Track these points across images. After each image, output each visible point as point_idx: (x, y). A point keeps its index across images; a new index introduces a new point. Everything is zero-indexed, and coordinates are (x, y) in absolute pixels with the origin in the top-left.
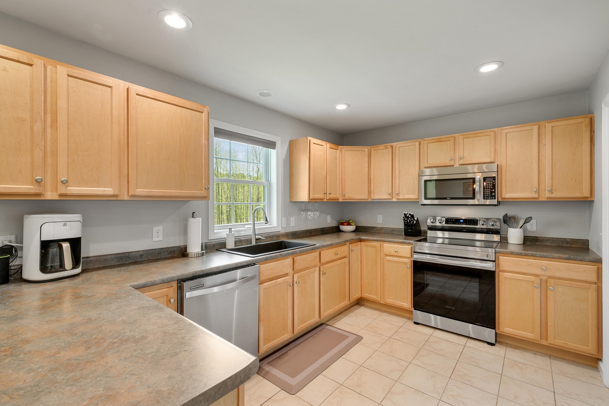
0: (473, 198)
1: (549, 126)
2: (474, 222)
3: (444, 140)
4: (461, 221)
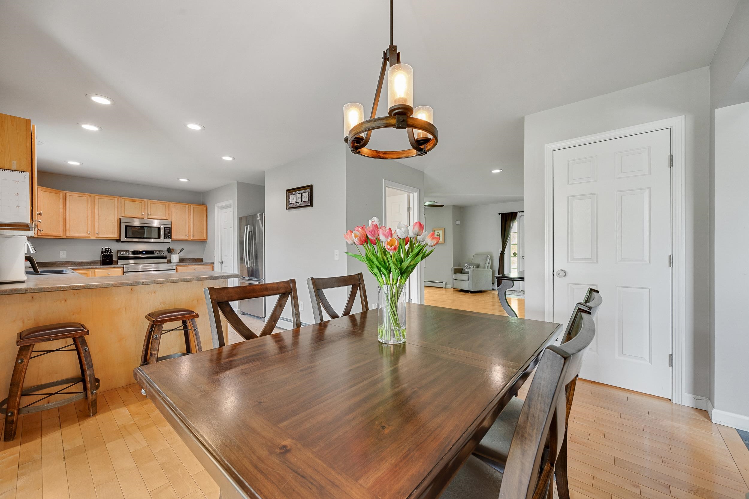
0: (159, 238)
1: (192, 206)
2: (152, 252)
3: (138, 201)
4: (143, 252)
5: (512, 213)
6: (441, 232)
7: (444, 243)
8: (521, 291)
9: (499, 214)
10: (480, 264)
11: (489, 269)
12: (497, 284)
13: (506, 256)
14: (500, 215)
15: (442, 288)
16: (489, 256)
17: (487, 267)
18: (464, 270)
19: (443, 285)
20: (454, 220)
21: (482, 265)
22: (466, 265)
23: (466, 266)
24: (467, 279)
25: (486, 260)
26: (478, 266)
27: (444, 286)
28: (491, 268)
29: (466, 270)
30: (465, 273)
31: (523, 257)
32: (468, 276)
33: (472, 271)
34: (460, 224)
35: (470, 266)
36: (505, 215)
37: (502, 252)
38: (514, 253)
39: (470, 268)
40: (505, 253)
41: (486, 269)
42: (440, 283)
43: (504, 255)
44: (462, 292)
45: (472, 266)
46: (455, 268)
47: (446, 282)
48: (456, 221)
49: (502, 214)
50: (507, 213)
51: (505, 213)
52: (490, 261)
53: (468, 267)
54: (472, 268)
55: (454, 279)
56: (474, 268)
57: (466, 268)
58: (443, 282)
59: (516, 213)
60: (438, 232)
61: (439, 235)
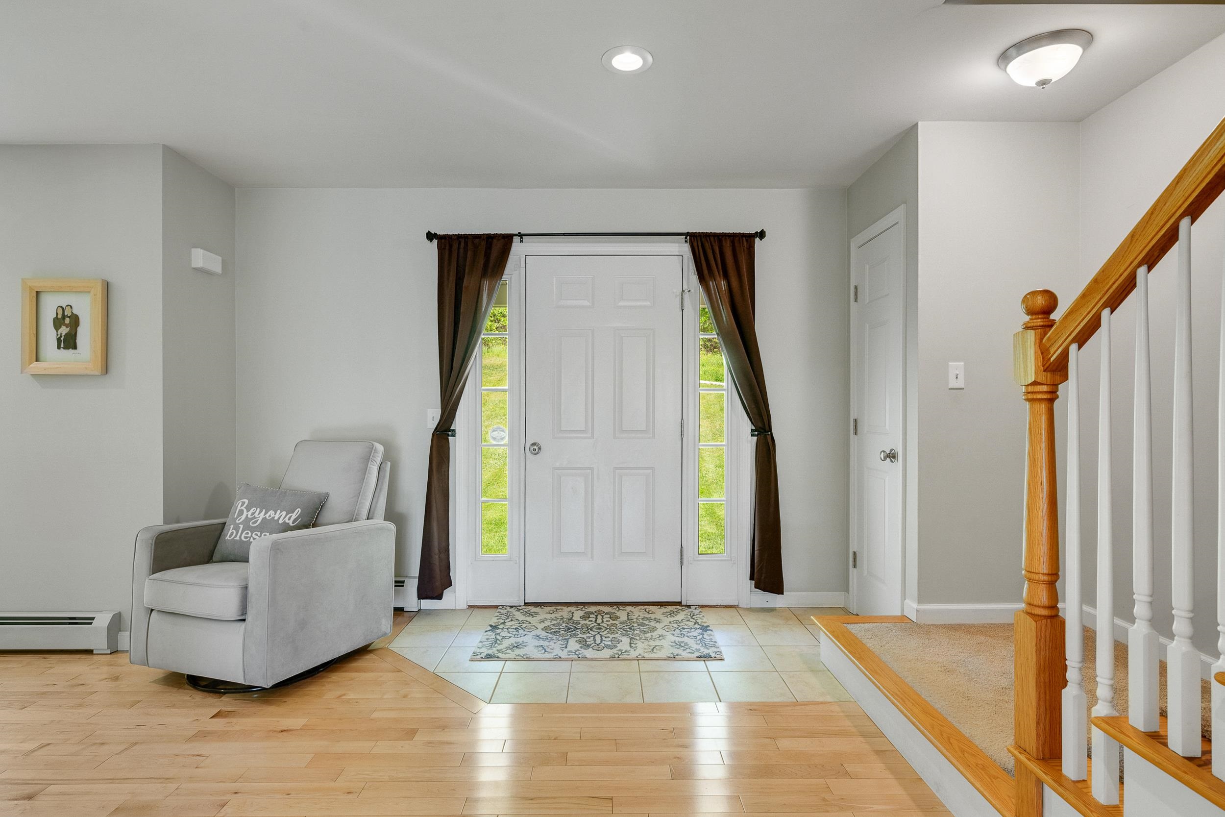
6: (85, 309)
7: (106, 368)
8: (526, 604)
9: (430, 236)
10: (327, 496)
11: (379, 521)
12: (416, 582)
13: (459, 446)
14: (435, 242)
15: (89, 652)
16: (380, 448)
17: (364, 512)
18: (231, 535)
19: (93, 636)
20: (177, 242)
21: (338, 503)
22: (241, 504)
23: (241, 512)
24: (231, 610)
25: (364, 471)
26: (314, 512)
27: (99, 643)
28: (391, 514)
29: (238, 538)
30: (232, 558)
31: (536, 448)
32: (246, 579)
33: (276, 549)
34: (217, 267)
35: (271, 513)
36: (460, 243)
37: (441, 424)
38: (497, 431)
39: (267, 526)
40: (454, 431)
41: (363, 523)
42: (73, 621)
43: (449, 437)
44: (204, 691)
45: (279, 511)
46: (178, 522)
47: (120, 612)
48: (193, 249)
49: (443, 241)
50: (466, 237)
51: (459, 237)
52: (384, 477)
53: (256, 515)
54: (281, 521)
55: (152, 610)
56: (287, 521)
57: (241, 526)
58: (93, 619)
59: (506, 240)
60: (63, 300)
61: (67, 321)
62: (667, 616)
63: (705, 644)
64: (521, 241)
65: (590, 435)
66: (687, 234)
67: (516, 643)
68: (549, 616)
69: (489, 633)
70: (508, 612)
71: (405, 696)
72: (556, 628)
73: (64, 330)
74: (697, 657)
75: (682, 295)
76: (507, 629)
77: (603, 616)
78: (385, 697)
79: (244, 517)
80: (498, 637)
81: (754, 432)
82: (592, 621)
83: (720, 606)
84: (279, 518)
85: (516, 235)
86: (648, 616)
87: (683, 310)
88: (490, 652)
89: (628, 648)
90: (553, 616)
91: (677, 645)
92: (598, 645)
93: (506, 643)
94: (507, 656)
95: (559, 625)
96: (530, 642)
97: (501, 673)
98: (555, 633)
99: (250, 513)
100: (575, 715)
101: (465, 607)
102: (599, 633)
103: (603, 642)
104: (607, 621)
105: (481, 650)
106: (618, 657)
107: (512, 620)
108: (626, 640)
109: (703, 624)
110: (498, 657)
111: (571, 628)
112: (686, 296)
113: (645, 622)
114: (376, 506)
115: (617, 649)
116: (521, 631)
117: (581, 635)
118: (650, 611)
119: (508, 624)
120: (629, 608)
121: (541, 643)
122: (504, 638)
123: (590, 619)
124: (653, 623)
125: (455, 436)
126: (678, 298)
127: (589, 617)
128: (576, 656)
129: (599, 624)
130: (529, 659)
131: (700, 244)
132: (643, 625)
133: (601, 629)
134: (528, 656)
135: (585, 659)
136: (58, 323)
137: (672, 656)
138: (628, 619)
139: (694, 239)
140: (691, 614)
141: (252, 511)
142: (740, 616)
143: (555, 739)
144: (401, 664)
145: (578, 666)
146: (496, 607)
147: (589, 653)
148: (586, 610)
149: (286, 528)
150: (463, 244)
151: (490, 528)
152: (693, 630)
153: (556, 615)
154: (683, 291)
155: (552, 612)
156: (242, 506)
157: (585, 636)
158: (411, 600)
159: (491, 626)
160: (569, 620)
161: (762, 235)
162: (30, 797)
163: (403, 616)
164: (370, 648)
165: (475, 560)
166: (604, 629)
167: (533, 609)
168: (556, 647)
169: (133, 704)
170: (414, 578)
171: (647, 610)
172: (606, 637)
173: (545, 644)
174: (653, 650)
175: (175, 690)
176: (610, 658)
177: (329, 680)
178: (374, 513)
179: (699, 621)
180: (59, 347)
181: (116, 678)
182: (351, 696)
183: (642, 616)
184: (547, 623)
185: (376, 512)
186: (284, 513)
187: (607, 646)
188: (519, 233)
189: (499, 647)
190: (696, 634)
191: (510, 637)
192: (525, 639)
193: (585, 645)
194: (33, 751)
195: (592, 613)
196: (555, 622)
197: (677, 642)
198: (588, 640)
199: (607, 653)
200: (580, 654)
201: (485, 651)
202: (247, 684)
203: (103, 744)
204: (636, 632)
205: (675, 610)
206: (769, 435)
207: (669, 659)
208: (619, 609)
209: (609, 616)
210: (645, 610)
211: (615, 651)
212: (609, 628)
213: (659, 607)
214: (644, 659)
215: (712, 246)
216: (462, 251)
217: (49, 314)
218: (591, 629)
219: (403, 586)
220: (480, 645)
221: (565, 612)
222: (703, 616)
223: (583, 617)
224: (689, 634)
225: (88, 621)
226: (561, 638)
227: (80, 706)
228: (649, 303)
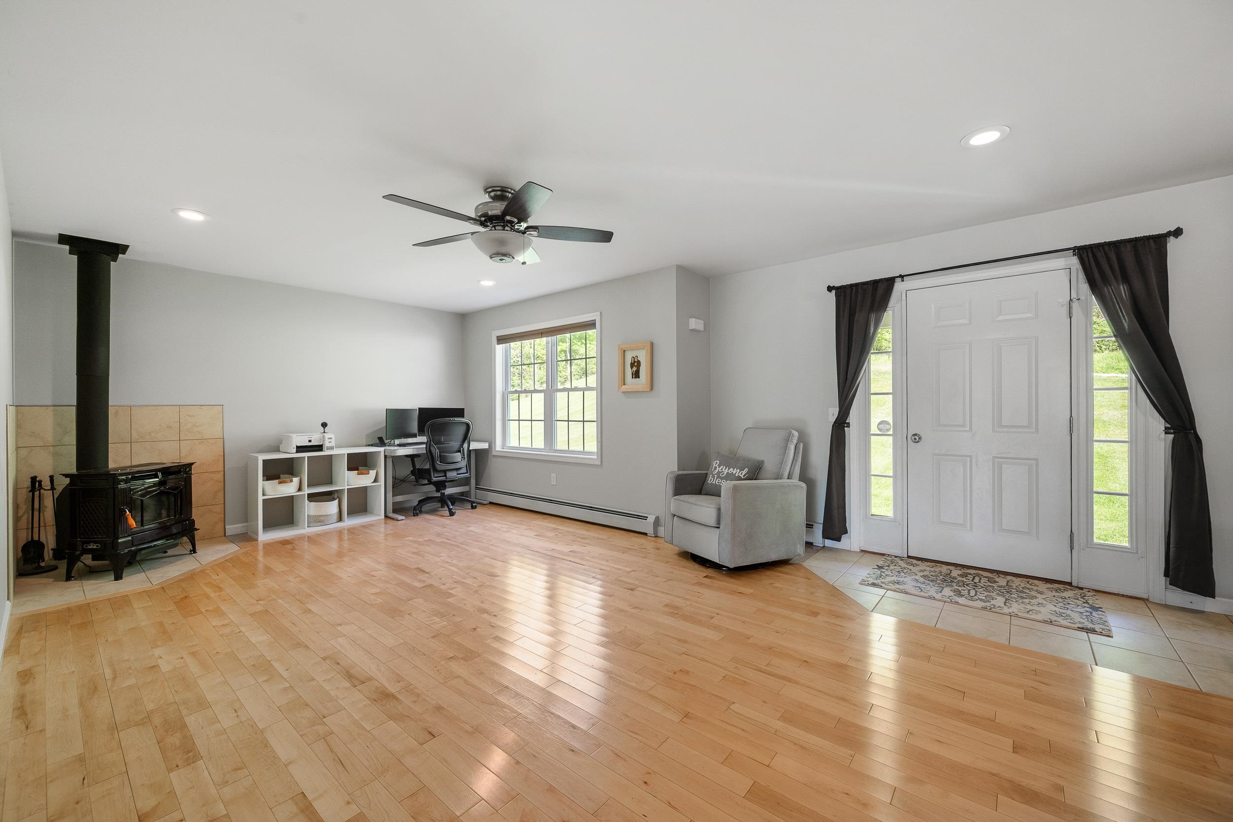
5: (875, 284)
6: (643, 357)
7: (652, 388)
8: (909, 557)
9: (830, 289)
10: (763, 462)
11: (795, 481)
12: (821, 527)
13: (852, 434)
14: (834, 292)
15: (646, 534)
16: (796, 434)
17: (786, 474)
18: (711, 480)
19: (647, 526)
20: (682, 316)
21: (770, 466)
22: (715, 463)
23: (716, 468)
24: (712, 521)
25: (786, 448)
26: (755, 471)
27: (650, 530)
28: (804, 477)
29: (714, 483)
30: (711, 493)
31: (917, 438)
32: (720, 505)
33: (735, 489)
34: (701, 328)
35: (731, 469)
36: (852, 290)
37: (839, 418)
38: (883, 424)
39: (729, 477)
40: (849, 423)
41: (785, 481)
42: (638, 517)
43: (845, 428)
44: (699, 564)
45: (735, 469)
46: (684, 470)
47: (658, 517)
48: (690, 319)
49: (839, 290)
50: (857, 285)
51: (851, 286)
52: (798, 453)
53: (723, 470)
54: (736, 475)
55: (674, 515)
56: (740, 475)
57: (716, 476)
58: (647, 517)
59: (889, 283)
60: (634, 354)
61: (636, 364)
62: (1052, 591)
63: (1092, 620)
64: (903, 281)
65: (968, 429)
66: (1075, 249)
67: (897, 580)
68: (929, 569)
69: (876, 570)
70: (893, 559)
71: (812, 593)
72: (934, 578)
73: (635, 369)
74: (1078, 628)
75: (1070, 304)
76: (891, 570)
77: (980, 578)
78: (799, 590)
79: (717, 471)
80: (882, 574)
81: (1169, 429)
82: (969, 579)
83: (1123, 596)
84: (736, 473)
85: (897, 277)
86: (1028, 586)
87: (1071, 318)
88: (875, 582)
89: (1003, 605)
90: (932, 569)
91: (1057, 614)
92: (971, 597)
93: (889, 579)
94: (888, 587)
95: (936, 576)
96: (909, 583)
97: (883, 596)
98: (932, 581)
99: (720, 469)
100: (942, 636)
101: (858, 550)
102: (974, 589)
103: (977, 596)
104: (984, 582)
105: (868, 579)
106: (990, 609)
107: (895, 565)
108: (1003, 600)
109: (1094, 605)
110: (881, 586)
111: (948, 580)
112: (1075, 305)
113: (1025, 591)
114: (793, 472)
115: (990, 603)
116: (902, 574)
117: (956, 587)
118: (1033, 583)
119: (892, 567)
120: (1009, 578)
121: (919, 585)
122: (887, 575)
123: (967, 578)
124: (1034, 593)
125: (849, 427)
126: (1065, 307)
127: (967, 576)
128: (949, 600)
129: (975, 583)
130: (906, 593)
131: (1090, 255)
132: (1022, 592)
133: (977, 586)
134: (906, 591)
135: (957, 603)
136: (632, 365)
137: (1049, 620)
138: (1007, 585)
139: (1083, 251)
140: (1081, 595)
141: (721, 467)
142: (1147, 609)
143: (922, 645)
144: (810, 576)
145: (948, 606)
146: (883, 555)
147: (961, 600)
148: (965, 571)
149: (739, 479)
150: (854, 290)
151: (888, 503)
152: (1079, 607)
153: (934, 569)
154: (1071, 300)
155: (931, 566)
156: (716, 464)
157: (960, 589)
158: (817, 538)
159: (878, 566)
160: (946, 574)
161: (1178, 232)
162: (632, 590)
163: (813, 548)
164: (790, 562)
165: (866, 518)
166: (980, 587)
167: (914, 561)
168: (932, 591)
169: (667, 562)
170: (821, 524)
171: (1030, 583)
172: (980, 593)
173: (923, 586)
174: (1028, 612)
175: (685, 560)
176: (982, 608)
177: (765, 574)
178: (792, 476)
179: (1090, 602)
180: (632, 378)
181: (658, 549)
182: (778, 585)
183: (1023, 585)
184: (925, 573)
185: (793, 475)
186: (739, 470)
187: (981, 600)
188: (900, 275)
189: (883, 580)
190: (1082, 610)
191: (893, 576)
192: (905, 580)
193: (959, 594)
194: (630, 572)
195: (970, 574)
196: (933, 574)
197: (1057, 612)
198: (962, 591)
199: (979, 604)
200: (953, 599)
201: (871, 581)
202: (720, 563)
203: (657, 576)
204: (1013, 596)
205: (1062, 588)
206: (1191, 433)
207: (1045, 622)
208: (999, 576)
209: (987, 579)
210: (1028, 582)
211: (988, 604)
212: (986, 589)
213: (1045, 582)
214: (1017, 616)
215: (1106, 254)
216: (853, 294)
217: (629, 361)
218: (967, 585)
219: (812, 528)
220: (868, 576)
221: (944, 569)
222: (1097, 599)
223: (961, 576)
224: (1073, 609)
225: (645, 518)
226: (937, 585)
227: (645, 557)
228: (1031, 315)
